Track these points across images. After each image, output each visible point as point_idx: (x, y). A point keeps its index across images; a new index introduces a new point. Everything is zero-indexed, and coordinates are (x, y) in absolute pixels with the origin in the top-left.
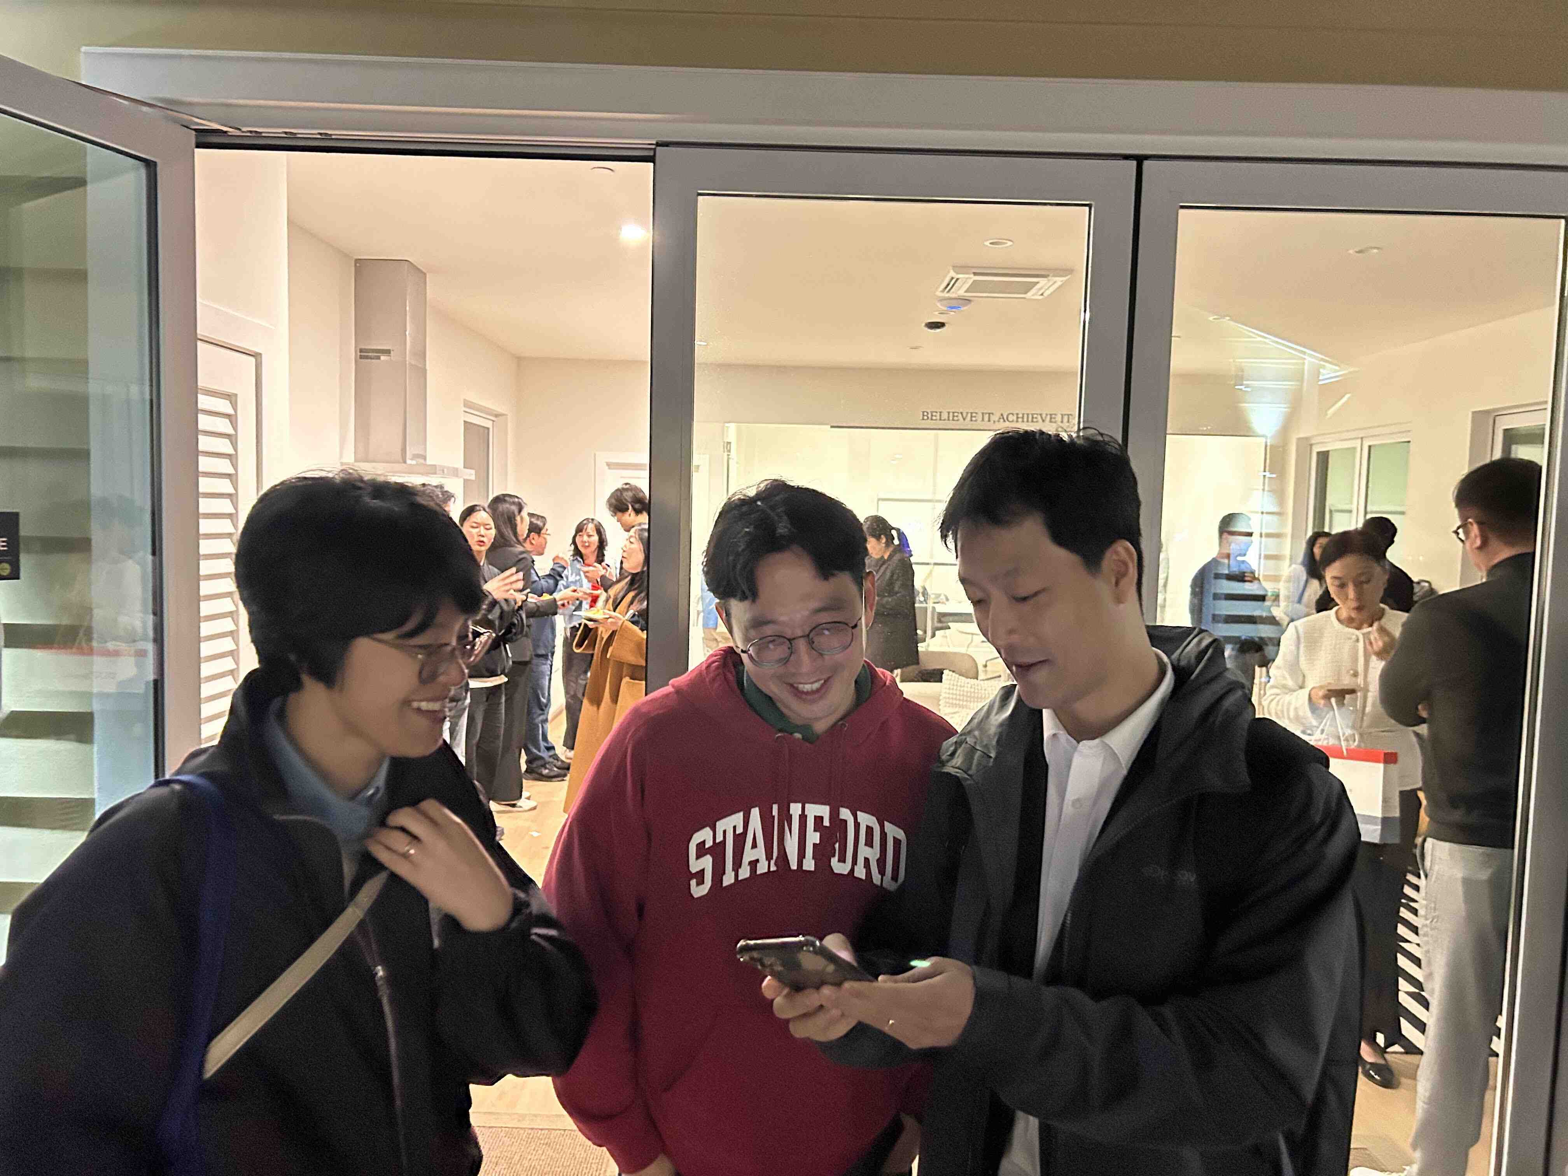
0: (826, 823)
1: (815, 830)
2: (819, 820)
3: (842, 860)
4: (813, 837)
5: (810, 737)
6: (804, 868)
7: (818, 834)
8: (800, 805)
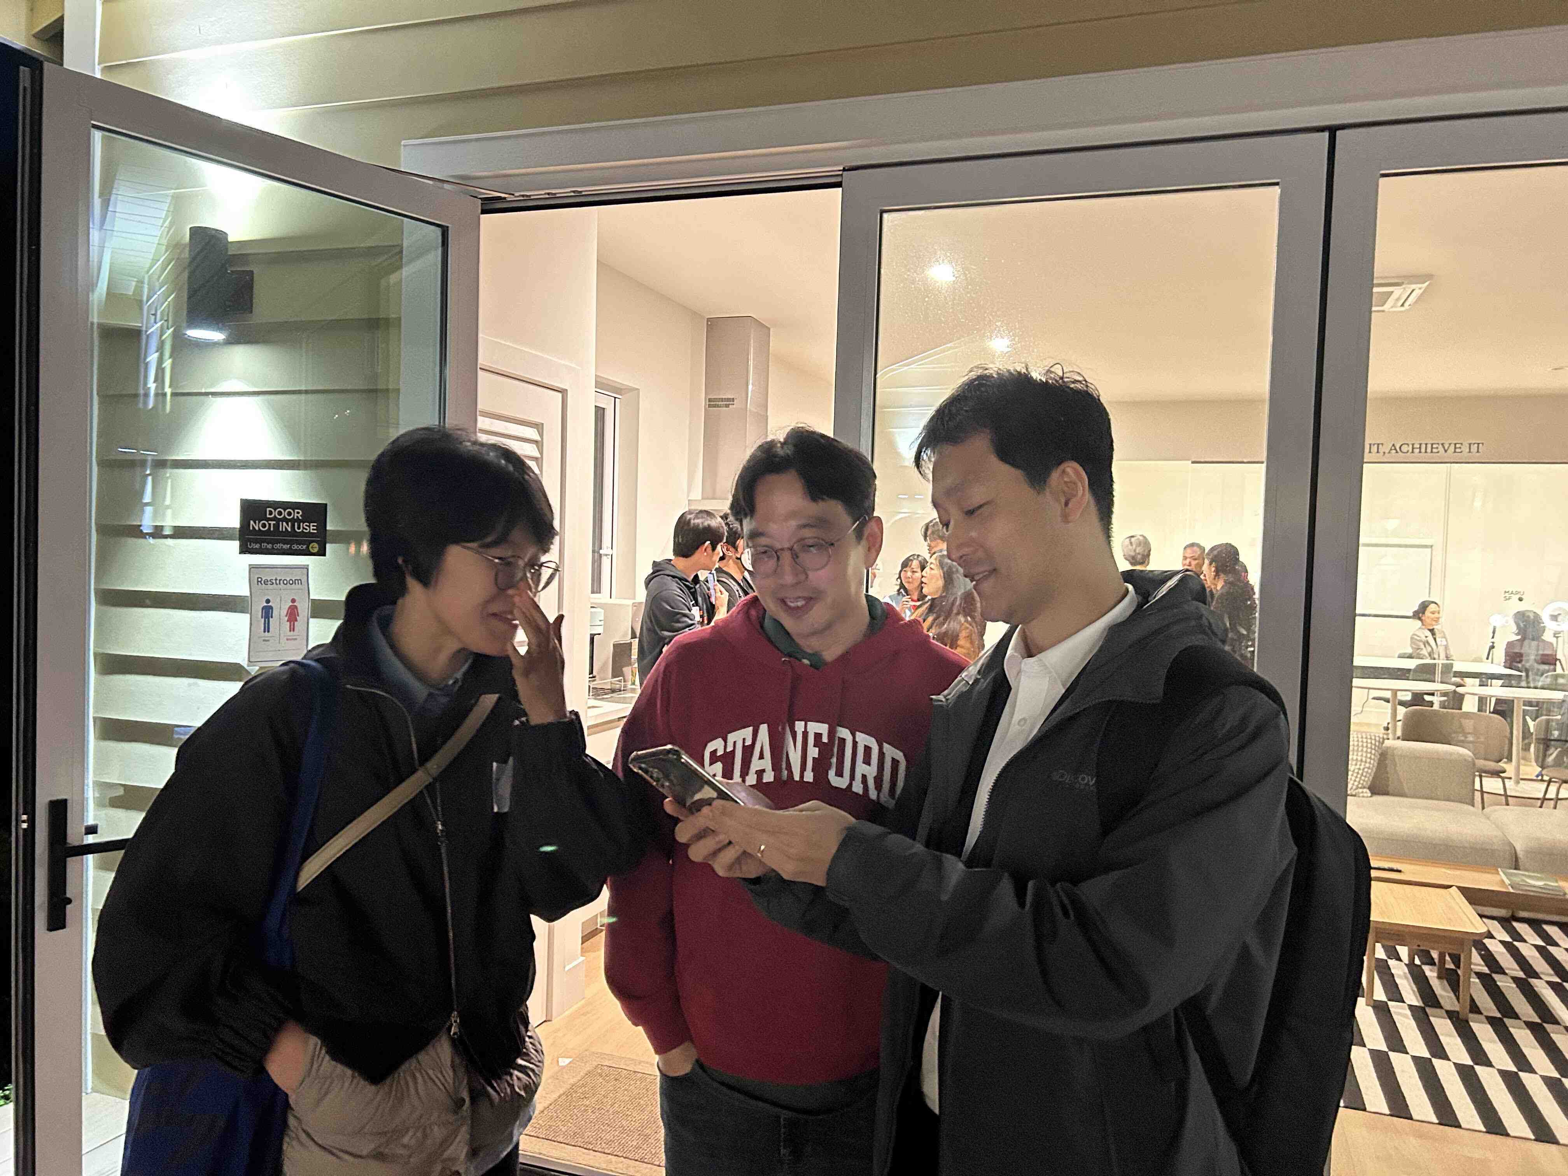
0: (825, 739)
1: (814, 746)
2: (818, 736)
3: (839, 773)
4: (813, 752)
5: (817, 663)
6: (805, 780)
7: (817, 749)
8: (803, 723)
